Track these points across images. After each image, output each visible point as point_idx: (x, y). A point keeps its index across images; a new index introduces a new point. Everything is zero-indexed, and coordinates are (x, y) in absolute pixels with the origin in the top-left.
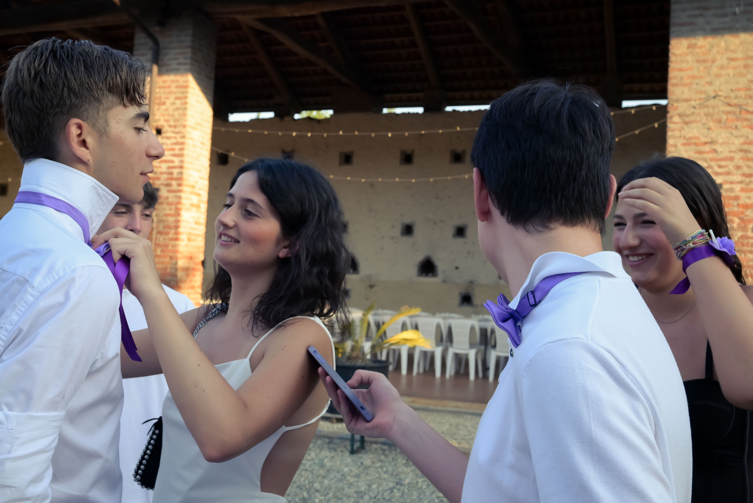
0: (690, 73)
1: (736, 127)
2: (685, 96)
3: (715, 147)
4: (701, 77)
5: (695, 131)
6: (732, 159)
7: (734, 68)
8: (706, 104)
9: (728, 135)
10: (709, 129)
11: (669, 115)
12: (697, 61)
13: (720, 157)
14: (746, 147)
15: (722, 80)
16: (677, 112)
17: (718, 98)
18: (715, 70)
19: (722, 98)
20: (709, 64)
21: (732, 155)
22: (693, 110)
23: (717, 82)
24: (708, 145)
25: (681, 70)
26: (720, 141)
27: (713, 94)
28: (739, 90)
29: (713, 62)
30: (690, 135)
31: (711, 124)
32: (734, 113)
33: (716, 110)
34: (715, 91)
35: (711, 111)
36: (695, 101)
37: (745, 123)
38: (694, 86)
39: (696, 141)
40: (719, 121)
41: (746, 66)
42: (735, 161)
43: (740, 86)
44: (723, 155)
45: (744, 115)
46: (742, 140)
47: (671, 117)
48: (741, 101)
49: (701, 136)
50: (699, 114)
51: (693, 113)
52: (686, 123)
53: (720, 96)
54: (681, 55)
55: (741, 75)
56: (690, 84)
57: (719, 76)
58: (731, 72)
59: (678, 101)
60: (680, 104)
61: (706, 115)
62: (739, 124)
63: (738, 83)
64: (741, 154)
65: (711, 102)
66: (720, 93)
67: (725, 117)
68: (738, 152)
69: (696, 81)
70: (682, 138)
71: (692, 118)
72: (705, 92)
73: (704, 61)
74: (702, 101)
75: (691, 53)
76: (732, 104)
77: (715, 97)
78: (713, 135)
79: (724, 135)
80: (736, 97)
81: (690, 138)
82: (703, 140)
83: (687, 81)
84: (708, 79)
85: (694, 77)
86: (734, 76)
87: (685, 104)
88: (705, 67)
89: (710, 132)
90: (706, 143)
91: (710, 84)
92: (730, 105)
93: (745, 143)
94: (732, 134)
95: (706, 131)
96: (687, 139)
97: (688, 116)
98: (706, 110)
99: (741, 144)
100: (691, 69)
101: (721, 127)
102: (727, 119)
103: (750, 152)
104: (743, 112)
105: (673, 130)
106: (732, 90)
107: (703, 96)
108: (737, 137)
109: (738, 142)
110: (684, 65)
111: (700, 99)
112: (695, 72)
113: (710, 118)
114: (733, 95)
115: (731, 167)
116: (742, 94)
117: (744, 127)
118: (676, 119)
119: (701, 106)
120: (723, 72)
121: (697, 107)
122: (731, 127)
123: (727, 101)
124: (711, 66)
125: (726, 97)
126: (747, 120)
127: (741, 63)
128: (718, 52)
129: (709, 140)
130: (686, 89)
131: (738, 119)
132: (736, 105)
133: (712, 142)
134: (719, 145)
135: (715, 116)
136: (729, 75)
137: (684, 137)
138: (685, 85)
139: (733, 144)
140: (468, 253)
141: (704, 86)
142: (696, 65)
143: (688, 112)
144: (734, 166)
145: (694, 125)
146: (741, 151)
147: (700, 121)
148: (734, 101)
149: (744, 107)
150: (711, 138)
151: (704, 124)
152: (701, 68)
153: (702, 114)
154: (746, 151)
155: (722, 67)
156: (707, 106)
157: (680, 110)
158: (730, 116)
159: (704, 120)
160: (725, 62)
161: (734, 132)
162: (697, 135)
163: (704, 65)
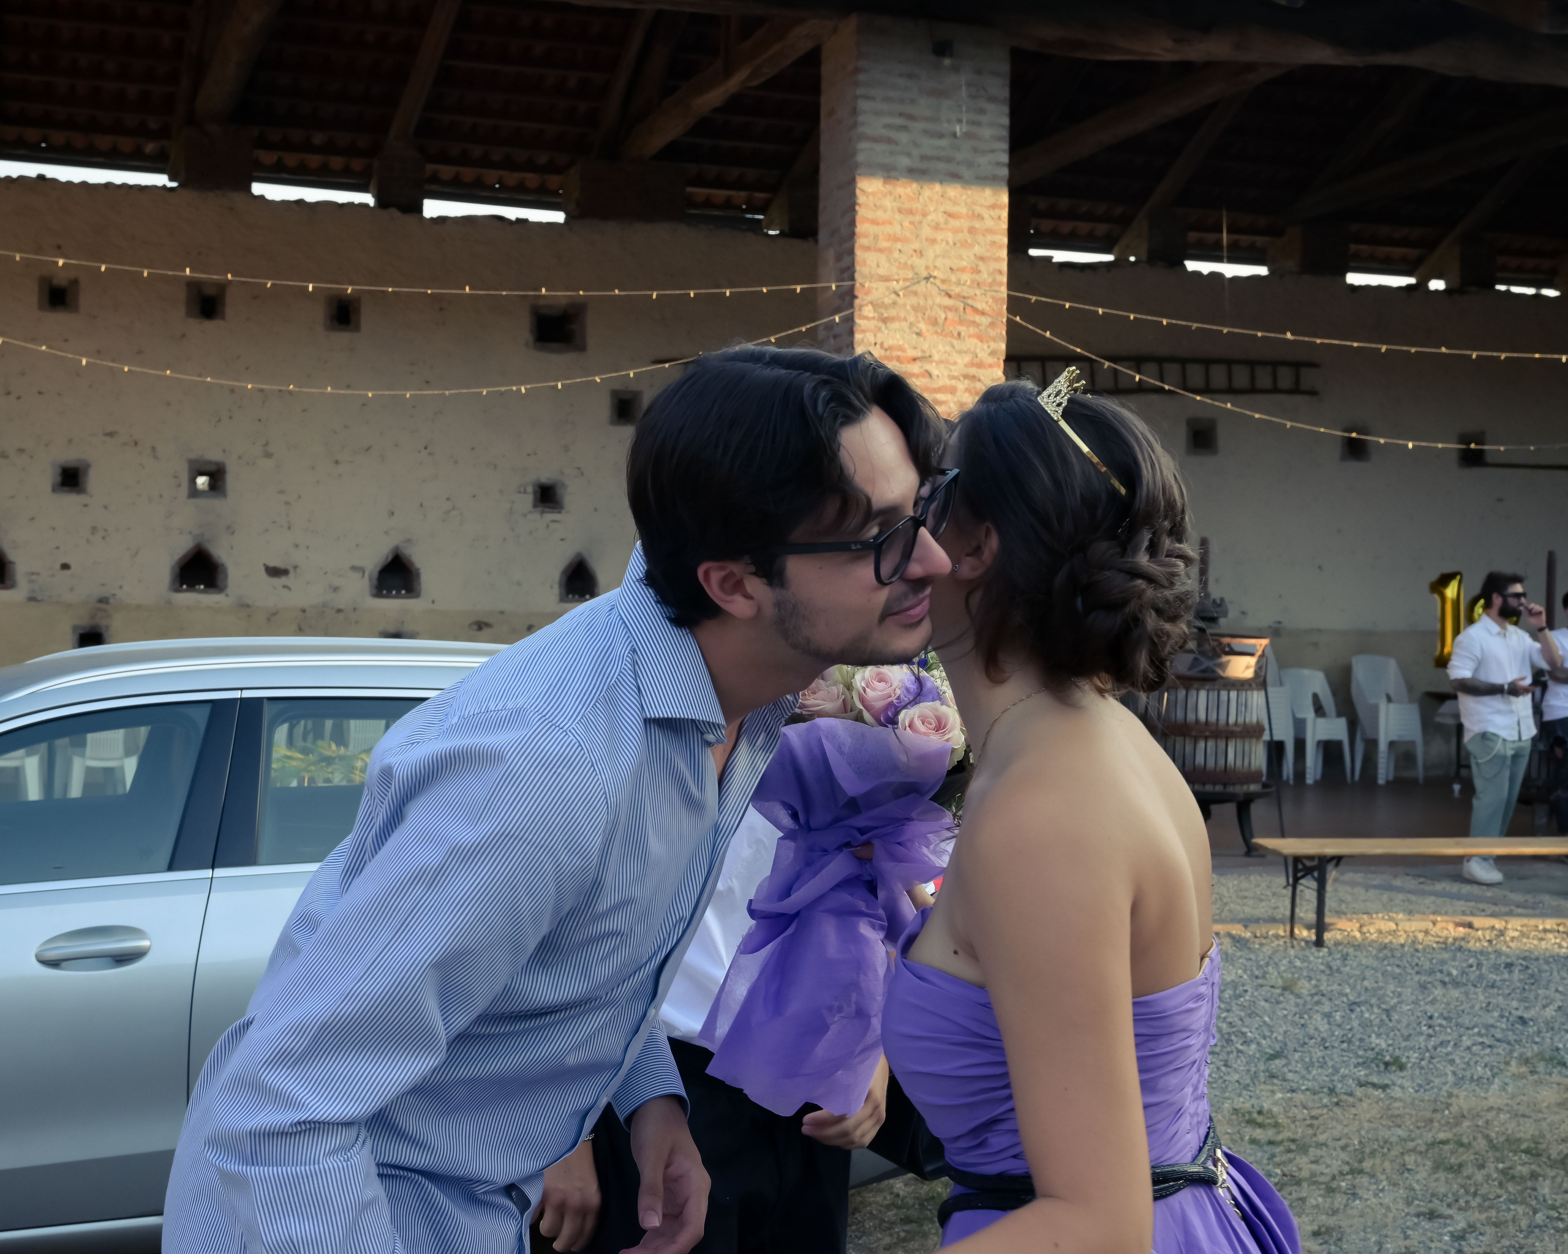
0: (888, 229)
1: (959, 334)
2: (881, 271)
3: (928, 367)
4: (905, 240)
5: (898, 336)
6: (953, 391)
7: (956, 231)
8: (914, 288)
9: (948, 348)
10: (918, 334)
11: (857, 302)
12: (900, 211)
13: (935, 385)
14: (973, 371)
15: (938, 248)
16: (869, 298)
17: (932, 279)
18: (926, 231)
19: (938, 282)
20: (918, 218)
21: (954, 382)
22: (893, 296)
23: (930, 253)
24: (918, 363)
25: (874, 222)
26: (936, 357)
27: (925, 274)
28: (962, 270)
29: (925, 215)
30: (890, 342)
31: (923, 326)
32: (957, 310)
33: (930, 302)
34: (927, 268)
35: (922, 302)
36: (897, 281)
37: (972, 330)
38: (896, 255)
39: (899, 353)
40: (934, 322)
41: (972, 230)
42: (958, 394)
43: (964, 263)
44: (940, 383)
45: (971, 316)
46: (967, 359)
47: (861, 306)
48: (966, 291)
49: (906, 346)
50: (905, 305)
51: (894, 303)
52: (885, 320)
53: (935, 277)
54: (874, 194)
55: (965, 244)
56: (890, 250)
57: (933, 241)
58: (950, 237)
59: (871, 277)
60: (874, 285)
61: (916, 309)
62: (963, 329)
63: (961, 258)
64: (966, 381)
65: (922, 287)
66: (935, 273)
67: (943, 316)
68: (962, 378)
69: (899, 245)
70: (878, 346)
71: (892, 312)
72: (912, 267)
73: (910, 212)
74: (908, 284)
75: (891, 193)
76: (952, 293)
77: (927, 279)
78: (926, 347)
79: (940, 347)
80: (958, 283)
81: (890, 348)
82: (911, 353)
83: (885, 244)
84: (916, 246)
85: (896, 239)
86: (955, 244)
87: (882, 286)
88: (912, 223)
89: (922, 339)
90: (914, 360)
91: (920, 253)
92: (950, 296)
93: (972, 364)
94: (953, 346)
95: (914, 336)
96: (886, 350)
97: (886, 307)
98: (914, 300)
99: (966, 366)
100: (890, 223)
101: (936, 333)
102: (946, 319)
103: (979, 380)
104: (968, 310)
105: (864, 331)
106: (951, 269)
107: (910, 275)
108: (960, 352)
109: (962, 360)
110: (880, 214)
111: (905, 280)
112: (897, 229)
113: (920, 315)
114: (954, 279)
115: (952, 405)
116: (966, 277)
117: (970, 336)
118: (868, 311)
119: (909, 292)
120: (939, 236)
121: (901, 293)
122: (951, 334)
123: (944, 287)
124: (921, 223)
125: (943, 281)
126: (974, 323)
127: (965, 224)
128: (930, 199)
129: (920, 354)
130: (882, 258)
131: (961, 322)
132: (959, 297)
133: (926, 358)
134: (934, 364)
135: (928, 313)
136: (947, 243)
137: (882, 344)
138: (881, 250)
139: (955, 364)
140: (94, 530)
141: (912, 256)
142: (898, 216)
143: (887, 301)
144: (955, 403)
145: (895, 325)
146: (966, 377)
147: (905, 319)
148: (957, 290)
149: (970, 302)
150: (923, 351)
151: (911, 324)
152: (906, 224)
153: (908, 307)
154: (973, 378)
155: (937, 227)
156: (915, 293)
157: (874, 296)
158: (950, 315)
159: (912, 319)
160: (941, 219)
161: (955, 342)
162: (901, 343)
163: (910, 218)
